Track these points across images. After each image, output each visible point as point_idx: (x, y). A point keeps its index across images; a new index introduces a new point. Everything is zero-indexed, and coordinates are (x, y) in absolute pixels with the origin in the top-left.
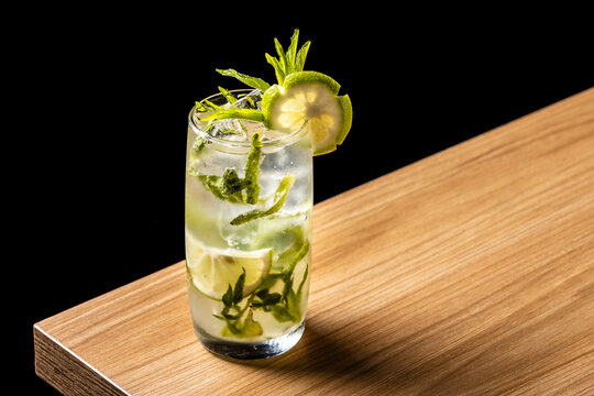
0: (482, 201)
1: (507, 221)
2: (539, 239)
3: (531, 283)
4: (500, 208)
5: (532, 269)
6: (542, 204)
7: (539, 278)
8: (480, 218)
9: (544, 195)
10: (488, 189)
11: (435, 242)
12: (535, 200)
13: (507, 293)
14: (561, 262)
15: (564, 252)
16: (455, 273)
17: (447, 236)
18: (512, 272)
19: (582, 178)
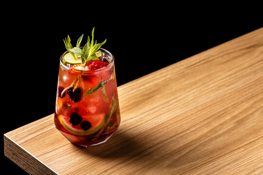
0: (196, 83)
1: (206, 91)
2: (220, 100)
3: (216, 118)
4: (203, 86)
5: (217, 112)
6: (222, 84)
7: (219, 116)
8: (195, 90)
9: (222, 81)
10: (198, 78)
11: (176, 100)
12: (218, 83)
13: (206, 122)
14: (229, 109)
15: (230, 105)
16: (184, 113)
17: (181, 98)
18: (209, 113)
19: (238, 74)
